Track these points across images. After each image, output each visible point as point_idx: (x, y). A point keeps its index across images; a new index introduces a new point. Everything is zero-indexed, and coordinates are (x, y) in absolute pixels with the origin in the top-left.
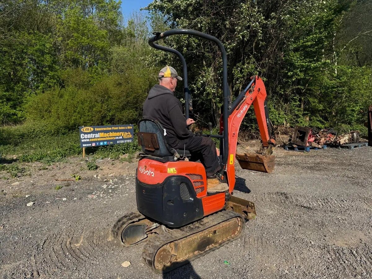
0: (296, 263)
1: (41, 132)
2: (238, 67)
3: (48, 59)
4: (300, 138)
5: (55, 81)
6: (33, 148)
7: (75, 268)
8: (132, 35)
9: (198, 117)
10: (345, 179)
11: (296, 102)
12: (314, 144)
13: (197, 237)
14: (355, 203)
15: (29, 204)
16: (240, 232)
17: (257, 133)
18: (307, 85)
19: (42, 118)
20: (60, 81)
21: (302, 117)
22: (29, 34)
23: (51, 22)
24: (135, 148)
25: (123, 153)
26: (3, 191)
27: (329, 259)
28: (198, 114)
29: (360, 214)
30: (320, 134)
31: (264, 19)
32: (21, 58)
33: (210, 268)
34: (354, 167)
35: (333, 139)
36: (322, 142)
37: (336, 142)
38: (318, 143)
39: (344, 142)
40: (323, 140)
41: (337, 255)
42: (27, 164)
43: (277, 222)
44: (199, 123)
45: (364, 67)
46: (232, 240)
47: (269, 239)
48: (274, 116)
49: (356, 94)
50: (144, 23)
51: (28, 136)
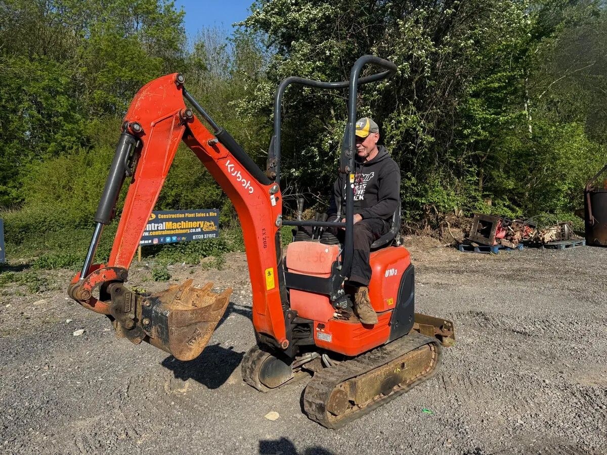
0: (529, 410)
1: (57, 221)
2: (392, 119)
3: (63, 102)
4: (482, 232)
5: (74, 139)
6: (47, 247)
7: (192, 424)
8: (201, 67)
9: (318, 199)
10: (567, 292)
11: (472, 176)
12: (505, 242)
13: (381, 373)
14: (591, 326)
15: (77, 333)
16: (433, 368)
17: (414, 224)
18: (489, 150)
19: (57, 200)
20: (83, 139)
21: (481, 200)
22: (32, 60)
23: (67, 42)
24: (221, 247)
25: (203, 255)
26: (23, 313)
27: (577, 404)
28: (318, 194)
29: (604, 342)
30: (514, 226)
31: (433, 45)
32: (16, 100)
33: (403, 419)
34: (574, 276)
35: (532, 234)
36: (516, 238)
37: (537, 239)
38: (511, 240)
39: (550, 239)
40: (518, 236)
41: (587, 398)
42: (47, 271)
43: (484, 355)
44: (319, 209)
45: (574, 124)
46: (424, 379)
47: (479, 377)
48: (440, 197)
49: (563, 165)
50: (222, 48)
51: (35, 228)
